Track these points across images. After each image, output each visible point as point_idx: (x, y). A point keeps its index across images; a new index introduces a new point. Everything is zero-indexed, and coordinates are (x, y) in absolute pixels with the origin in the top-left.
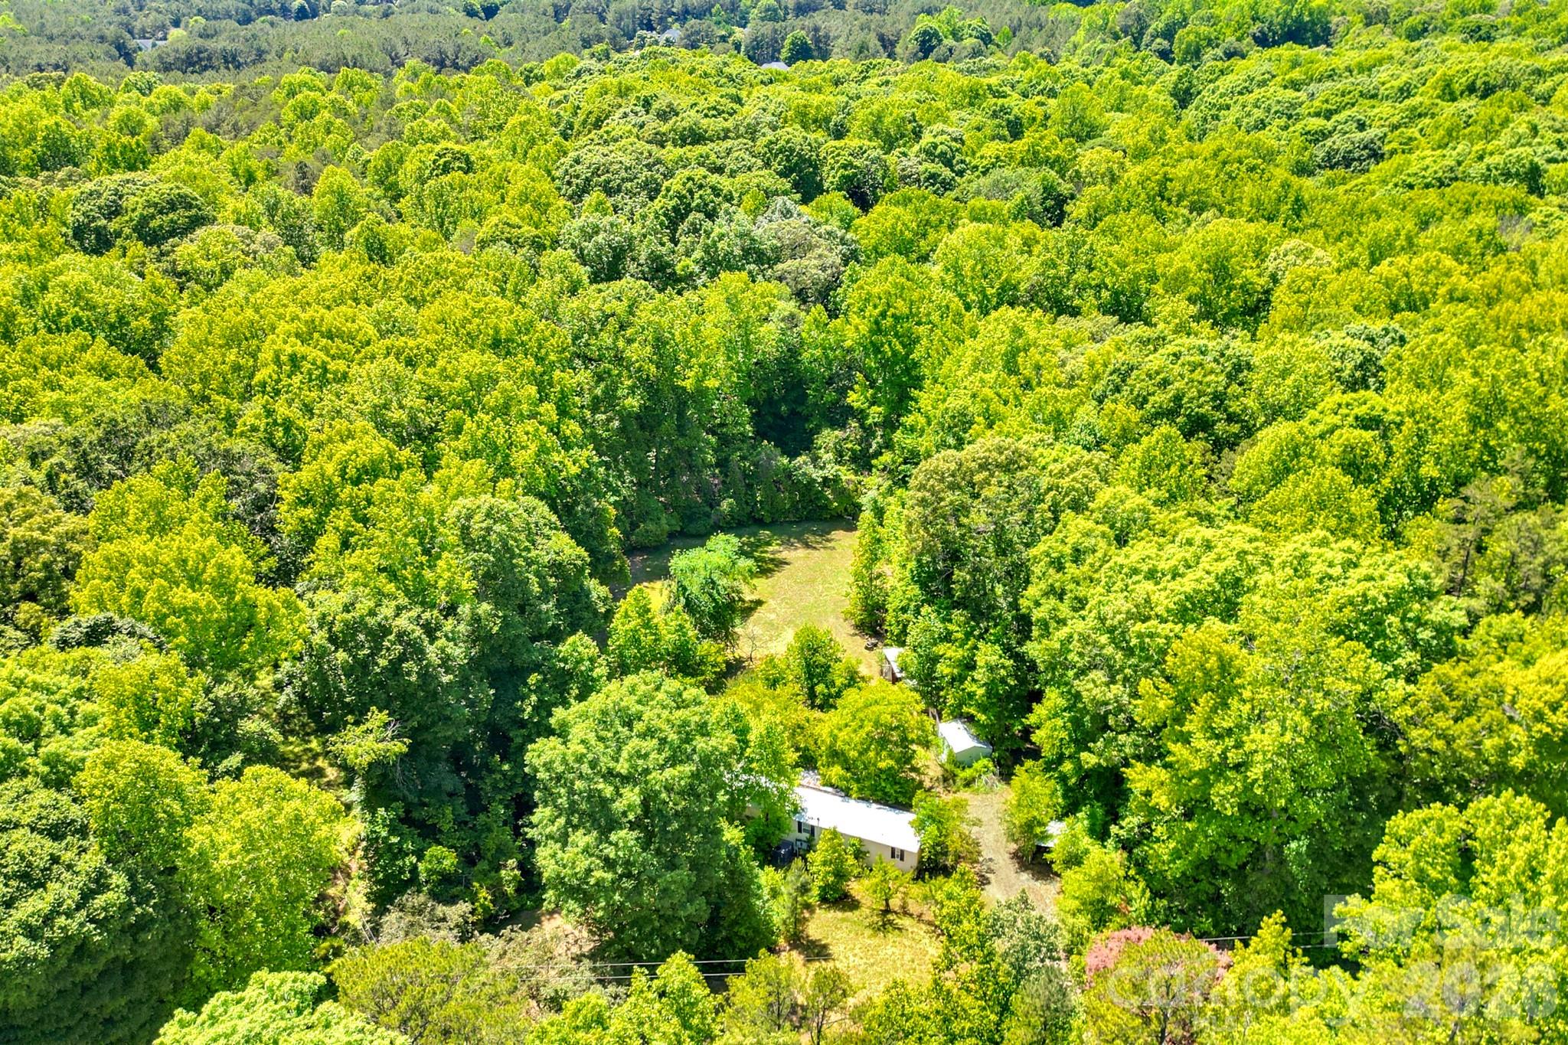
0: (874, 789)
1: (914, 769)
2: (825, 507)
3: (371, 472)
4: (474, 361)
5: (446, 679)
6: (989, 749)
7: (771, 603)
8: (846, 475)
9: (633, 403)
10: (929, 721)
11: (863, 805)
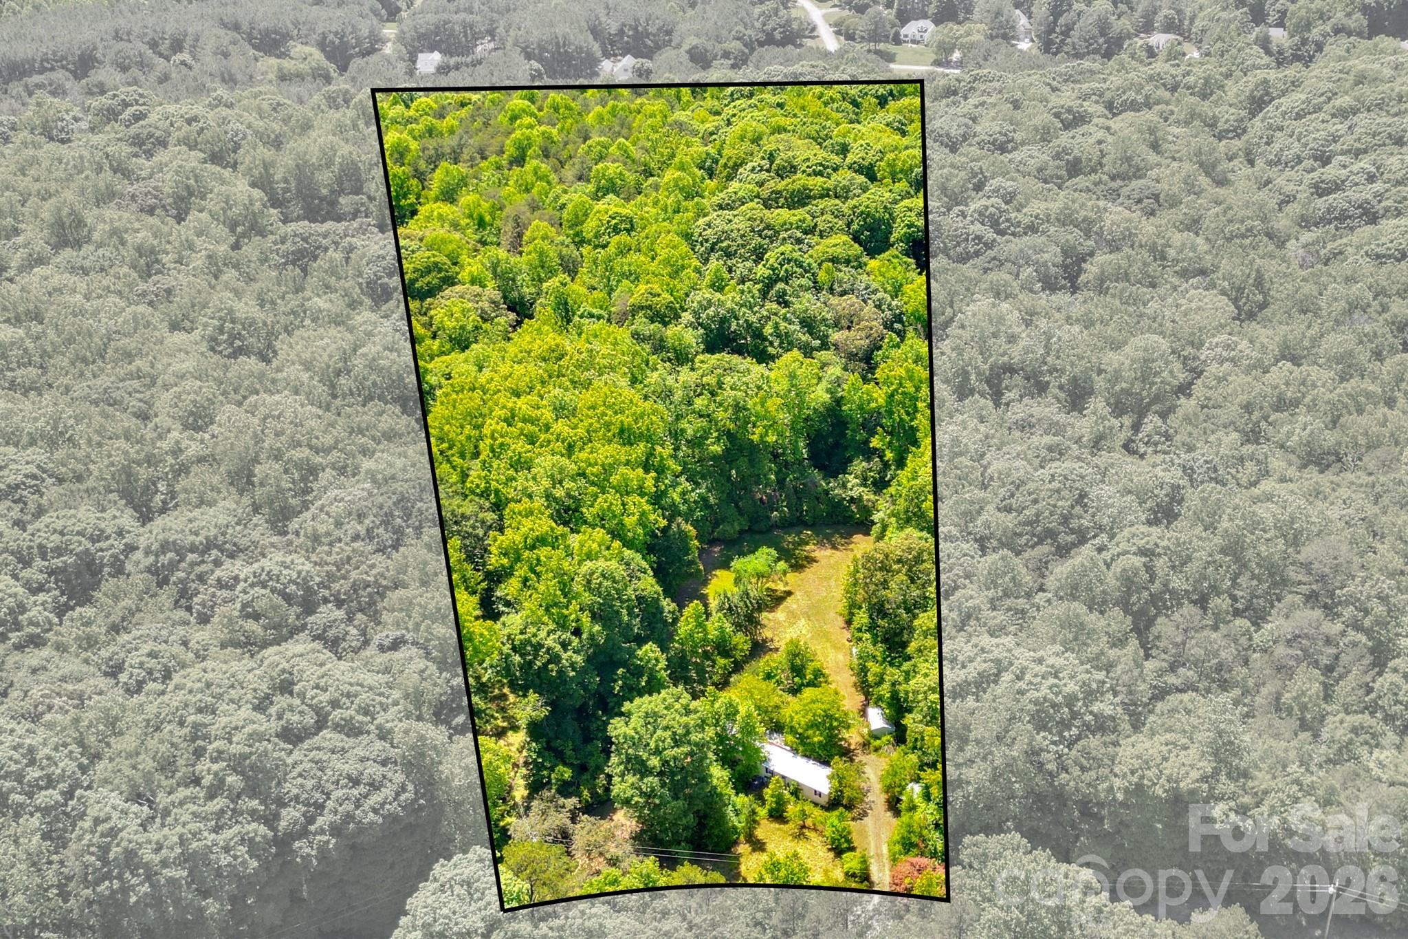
2: (851, 517)
3: (541, 541)
4: (606, 452)
5: (572, 674)
7: (798, 595)
8: (868, 496)
9: (717, 449)
11: (804, 760)
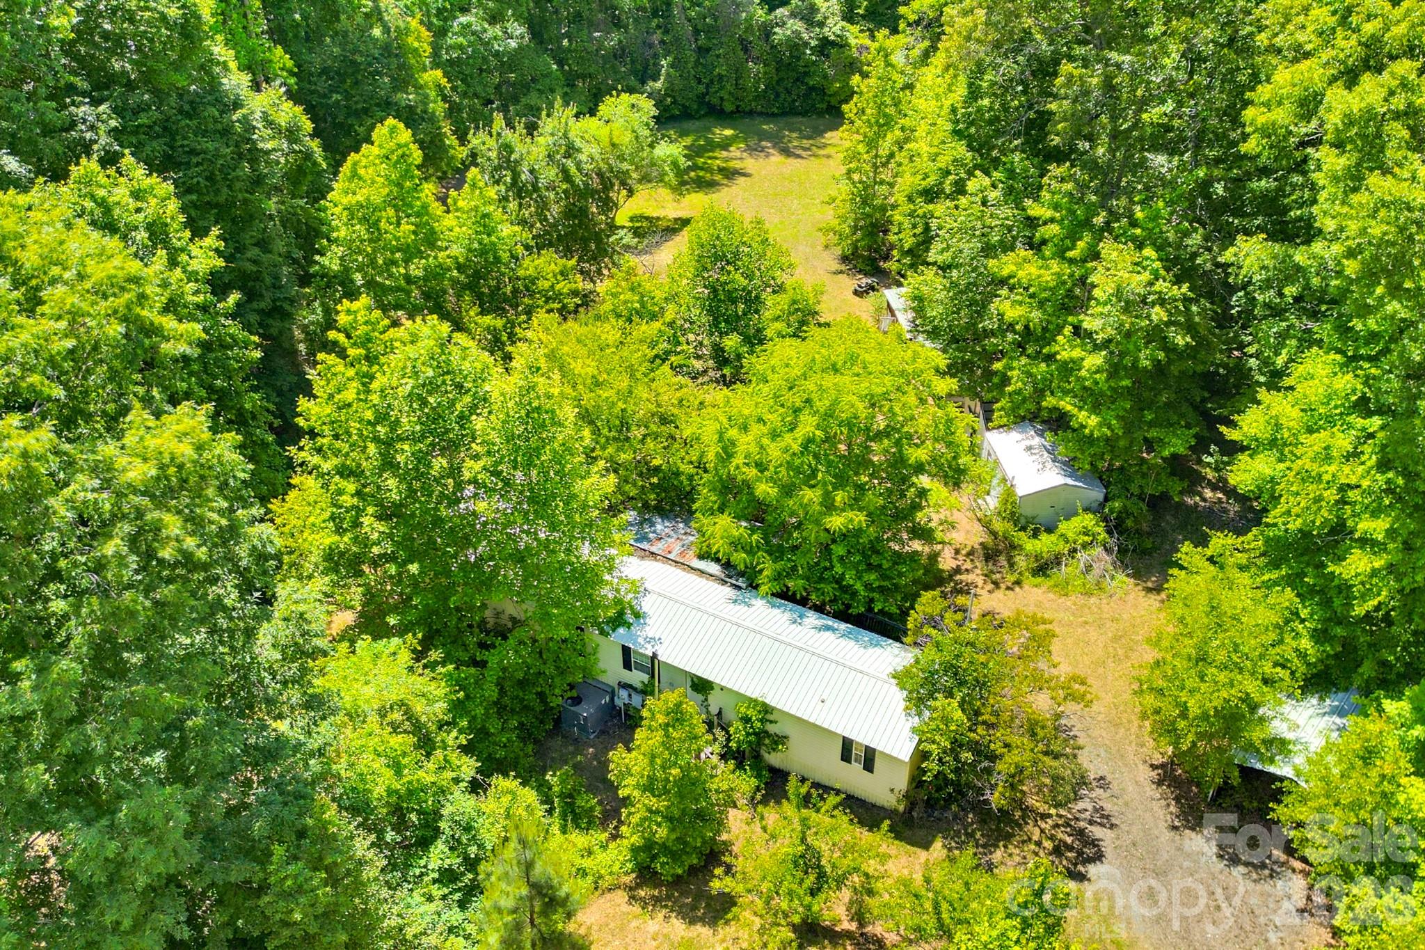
0: (818, 574)
1: (923, 533)
2: (819, 91)
6: (1097, 494)
10: (964, 420)
